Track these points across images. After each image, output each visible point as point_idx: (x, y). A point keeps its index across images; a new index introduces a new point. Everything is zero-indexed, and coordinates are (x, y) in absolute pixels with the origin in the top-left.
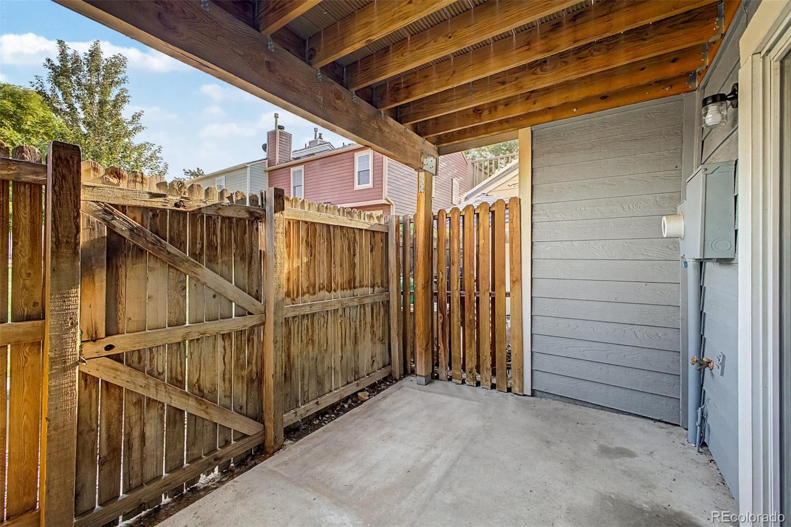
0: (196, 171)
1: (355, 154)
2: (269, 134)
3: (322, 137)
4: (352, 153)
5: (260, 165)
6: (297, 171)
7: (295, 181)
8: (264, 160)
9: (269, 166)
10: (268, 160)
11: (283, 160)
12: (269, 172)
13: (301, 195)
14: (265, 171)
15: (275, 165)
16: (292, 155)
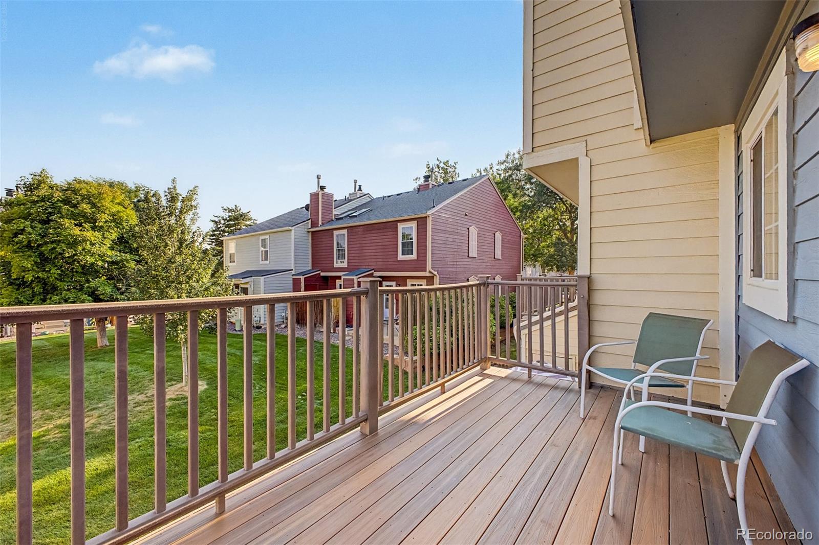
0: (234, 208)
1: (398, 224)
2: (312, 195)
3: (362, 189)
4: (395, 223)
5: (303, 227)
6: (340, 235)
7: (338, 244)
8: (307, 220)
9: (312, 227)
10: (311, 221)
11: (326, 220)
12: (312, 232)
13: (345, 259)
14: (309, 232)
15: (318, 226)
16: (334, 213)
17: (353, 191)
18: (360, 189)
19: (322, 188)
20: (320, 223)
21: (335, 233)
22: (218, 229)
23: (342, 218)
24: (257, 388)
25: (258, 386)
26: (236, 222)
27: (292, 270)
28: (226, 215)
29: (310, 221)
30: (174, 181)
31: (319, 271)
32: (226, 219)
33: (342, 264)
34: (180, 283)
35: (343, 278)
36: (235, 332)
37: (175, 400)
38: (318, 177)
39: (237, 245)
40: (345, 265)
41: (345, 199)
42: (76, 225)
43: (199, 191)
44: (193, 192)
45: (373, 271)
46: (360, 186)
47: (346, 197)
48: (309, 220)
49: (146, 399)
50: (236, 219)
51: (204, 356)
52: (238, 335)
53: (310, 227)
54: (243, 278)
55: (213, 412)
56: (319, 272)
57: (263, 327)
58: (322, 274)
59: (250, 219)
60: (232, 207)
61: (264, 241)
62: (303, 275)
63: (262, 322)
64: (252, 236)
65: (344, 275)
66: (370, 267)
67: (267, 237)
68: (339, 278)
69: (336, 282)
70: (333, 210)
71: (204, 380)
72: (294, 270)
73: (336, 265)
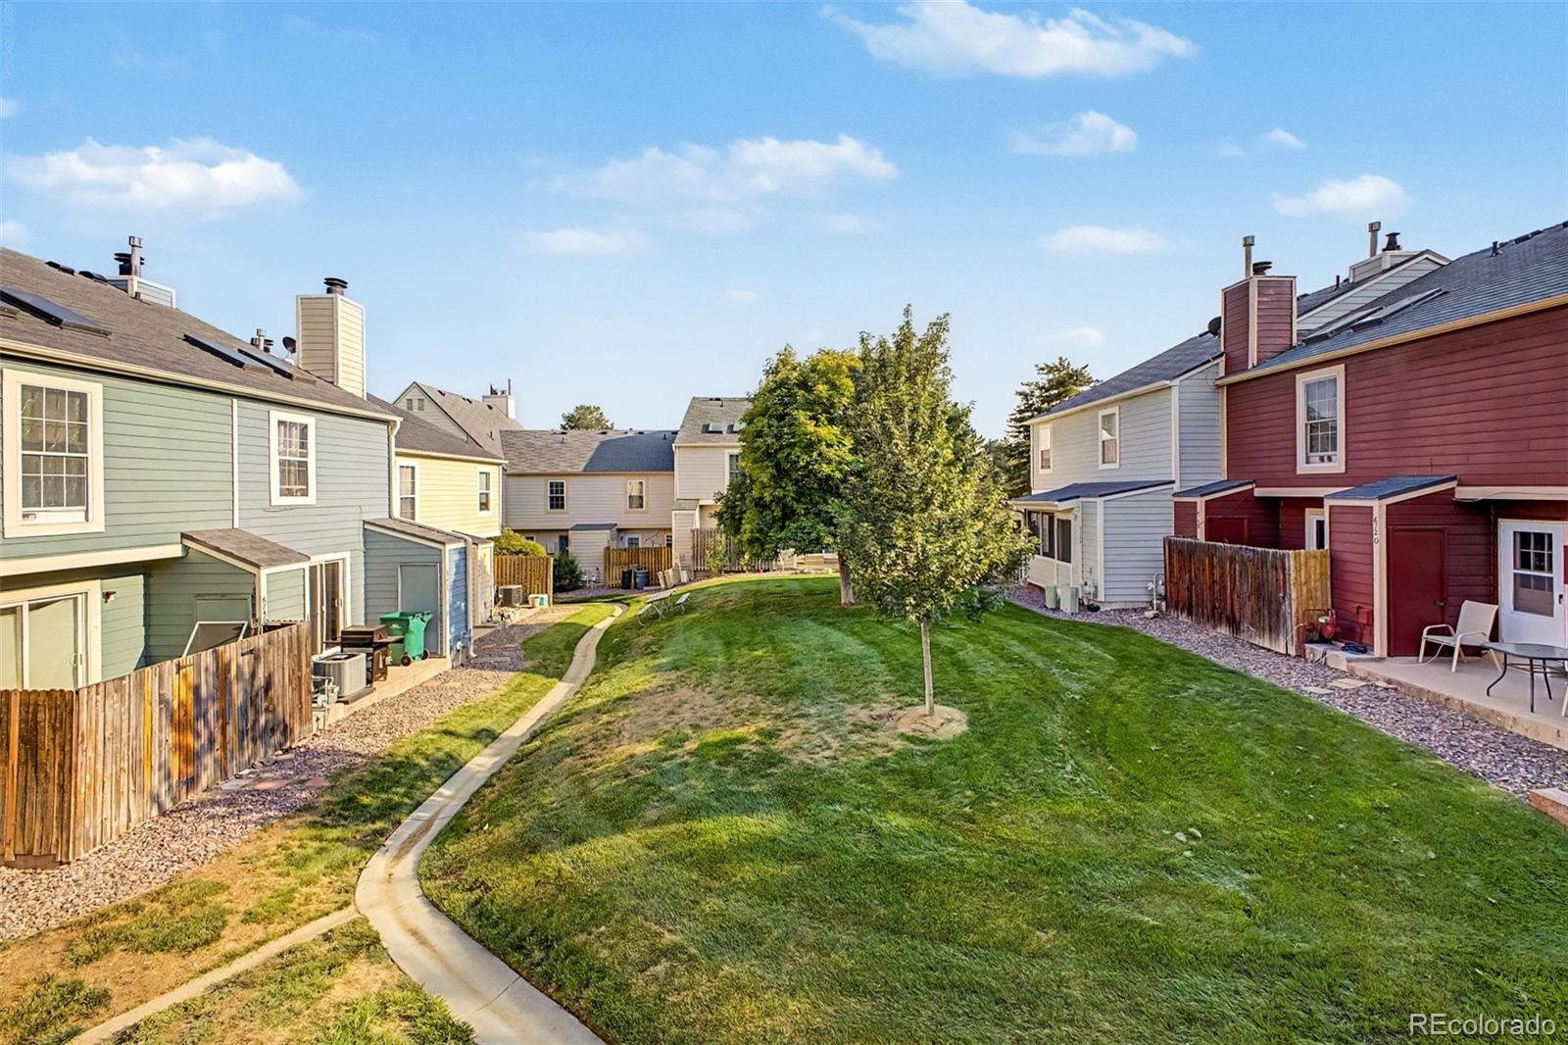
2: (1227, 293)
3: (1400, 243)
5: (1203, 376)
6: (1321, 383)
7: (1309, 410)
8: (1214, 359)
9: (1228, 373)
10: (1226, 360)
11: (1272, 348)
12: (1229, 386)
13: (1334, 449)
14: (1219, 387)
15: (1246, 370)
16: (1295, 328)
17: (1366, 256)
18: (1392, 245)
19: (1260, 268)
20: (1253, 359)
21: (1301, 380)
22: (1029, 408)
23: (1325, 337)
24: (1069, 768)
25: (1072, 762)
26: (1062, 389)
27: (1173, 482)
28: (1043, 379)
29: (1223, 358)
30: (907, 312)
31: (1250, 483)
32: (1043, 387)
33: (1326, 464)
34: (912, 512)
35: (1327, 503)
36: (1043, 612)
37: (909, 739)
38: (1248, 243)
39: (1054, 434)
40: (1337, 465)
41: (1338, 285)
42: (810, 418)
43: (952, 324)
44: (940, 326)
45: (1453, 484)
46: (1392, 237)
47: (1338, 277)
48: (1221, 355)
49: (869, 722)
50: (1061, 383)
51: (975, 656)
52: (1048, 619)
53: (1222, 374)
54: (1060, 500)
55: (966, 797)
56: (1250, 487)
57: (1102, 609)
58: (1258, 492)
59: (1089, 381)
60: (1054, 361)
61: (1108, 418)
62: (1202, 496)
63: (1101, 597)
64: (1083, 410)
65: (1333, 496)
66: (1436, 471)
67: (1115, 410)
68: (1317, 502)
69: (1303, 516)
70: (1295, 320)
71: (963, 711)
72: (1178, 482)
73: (1302, 468)
